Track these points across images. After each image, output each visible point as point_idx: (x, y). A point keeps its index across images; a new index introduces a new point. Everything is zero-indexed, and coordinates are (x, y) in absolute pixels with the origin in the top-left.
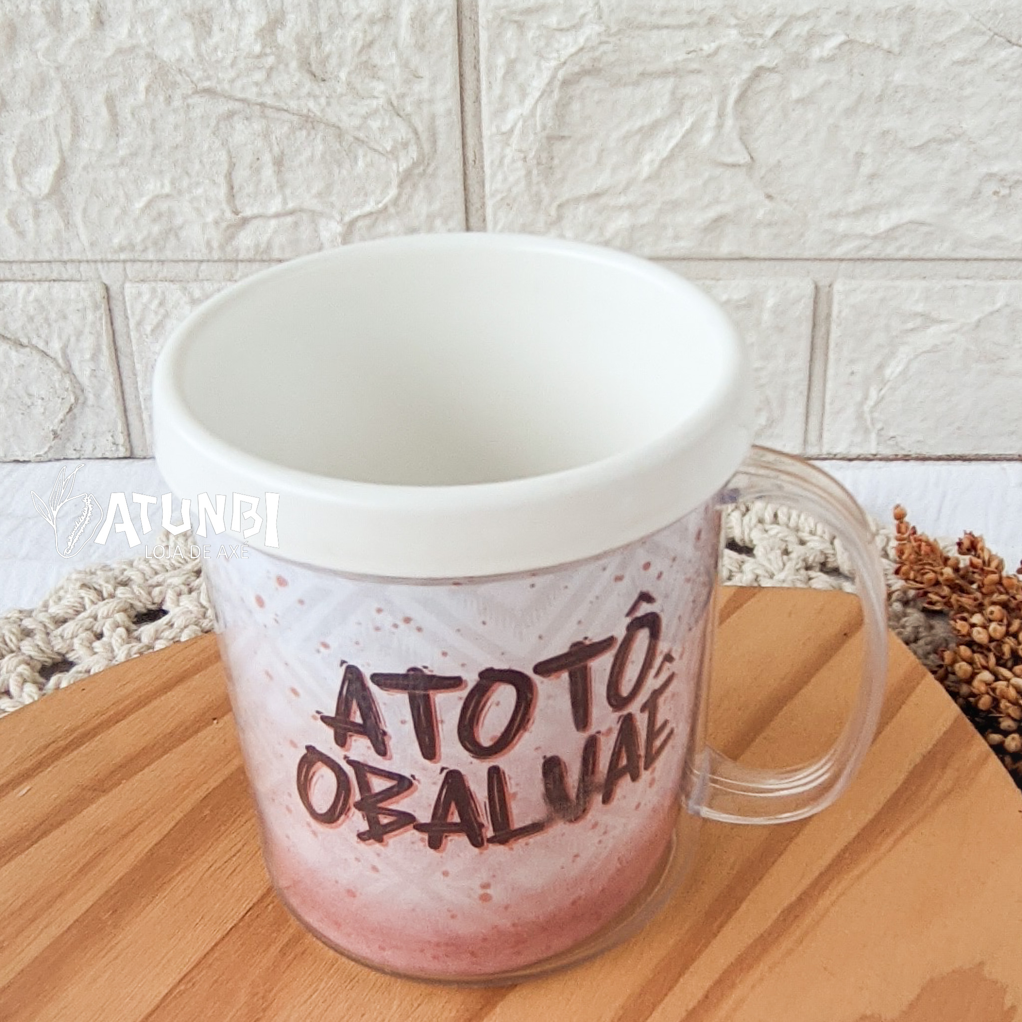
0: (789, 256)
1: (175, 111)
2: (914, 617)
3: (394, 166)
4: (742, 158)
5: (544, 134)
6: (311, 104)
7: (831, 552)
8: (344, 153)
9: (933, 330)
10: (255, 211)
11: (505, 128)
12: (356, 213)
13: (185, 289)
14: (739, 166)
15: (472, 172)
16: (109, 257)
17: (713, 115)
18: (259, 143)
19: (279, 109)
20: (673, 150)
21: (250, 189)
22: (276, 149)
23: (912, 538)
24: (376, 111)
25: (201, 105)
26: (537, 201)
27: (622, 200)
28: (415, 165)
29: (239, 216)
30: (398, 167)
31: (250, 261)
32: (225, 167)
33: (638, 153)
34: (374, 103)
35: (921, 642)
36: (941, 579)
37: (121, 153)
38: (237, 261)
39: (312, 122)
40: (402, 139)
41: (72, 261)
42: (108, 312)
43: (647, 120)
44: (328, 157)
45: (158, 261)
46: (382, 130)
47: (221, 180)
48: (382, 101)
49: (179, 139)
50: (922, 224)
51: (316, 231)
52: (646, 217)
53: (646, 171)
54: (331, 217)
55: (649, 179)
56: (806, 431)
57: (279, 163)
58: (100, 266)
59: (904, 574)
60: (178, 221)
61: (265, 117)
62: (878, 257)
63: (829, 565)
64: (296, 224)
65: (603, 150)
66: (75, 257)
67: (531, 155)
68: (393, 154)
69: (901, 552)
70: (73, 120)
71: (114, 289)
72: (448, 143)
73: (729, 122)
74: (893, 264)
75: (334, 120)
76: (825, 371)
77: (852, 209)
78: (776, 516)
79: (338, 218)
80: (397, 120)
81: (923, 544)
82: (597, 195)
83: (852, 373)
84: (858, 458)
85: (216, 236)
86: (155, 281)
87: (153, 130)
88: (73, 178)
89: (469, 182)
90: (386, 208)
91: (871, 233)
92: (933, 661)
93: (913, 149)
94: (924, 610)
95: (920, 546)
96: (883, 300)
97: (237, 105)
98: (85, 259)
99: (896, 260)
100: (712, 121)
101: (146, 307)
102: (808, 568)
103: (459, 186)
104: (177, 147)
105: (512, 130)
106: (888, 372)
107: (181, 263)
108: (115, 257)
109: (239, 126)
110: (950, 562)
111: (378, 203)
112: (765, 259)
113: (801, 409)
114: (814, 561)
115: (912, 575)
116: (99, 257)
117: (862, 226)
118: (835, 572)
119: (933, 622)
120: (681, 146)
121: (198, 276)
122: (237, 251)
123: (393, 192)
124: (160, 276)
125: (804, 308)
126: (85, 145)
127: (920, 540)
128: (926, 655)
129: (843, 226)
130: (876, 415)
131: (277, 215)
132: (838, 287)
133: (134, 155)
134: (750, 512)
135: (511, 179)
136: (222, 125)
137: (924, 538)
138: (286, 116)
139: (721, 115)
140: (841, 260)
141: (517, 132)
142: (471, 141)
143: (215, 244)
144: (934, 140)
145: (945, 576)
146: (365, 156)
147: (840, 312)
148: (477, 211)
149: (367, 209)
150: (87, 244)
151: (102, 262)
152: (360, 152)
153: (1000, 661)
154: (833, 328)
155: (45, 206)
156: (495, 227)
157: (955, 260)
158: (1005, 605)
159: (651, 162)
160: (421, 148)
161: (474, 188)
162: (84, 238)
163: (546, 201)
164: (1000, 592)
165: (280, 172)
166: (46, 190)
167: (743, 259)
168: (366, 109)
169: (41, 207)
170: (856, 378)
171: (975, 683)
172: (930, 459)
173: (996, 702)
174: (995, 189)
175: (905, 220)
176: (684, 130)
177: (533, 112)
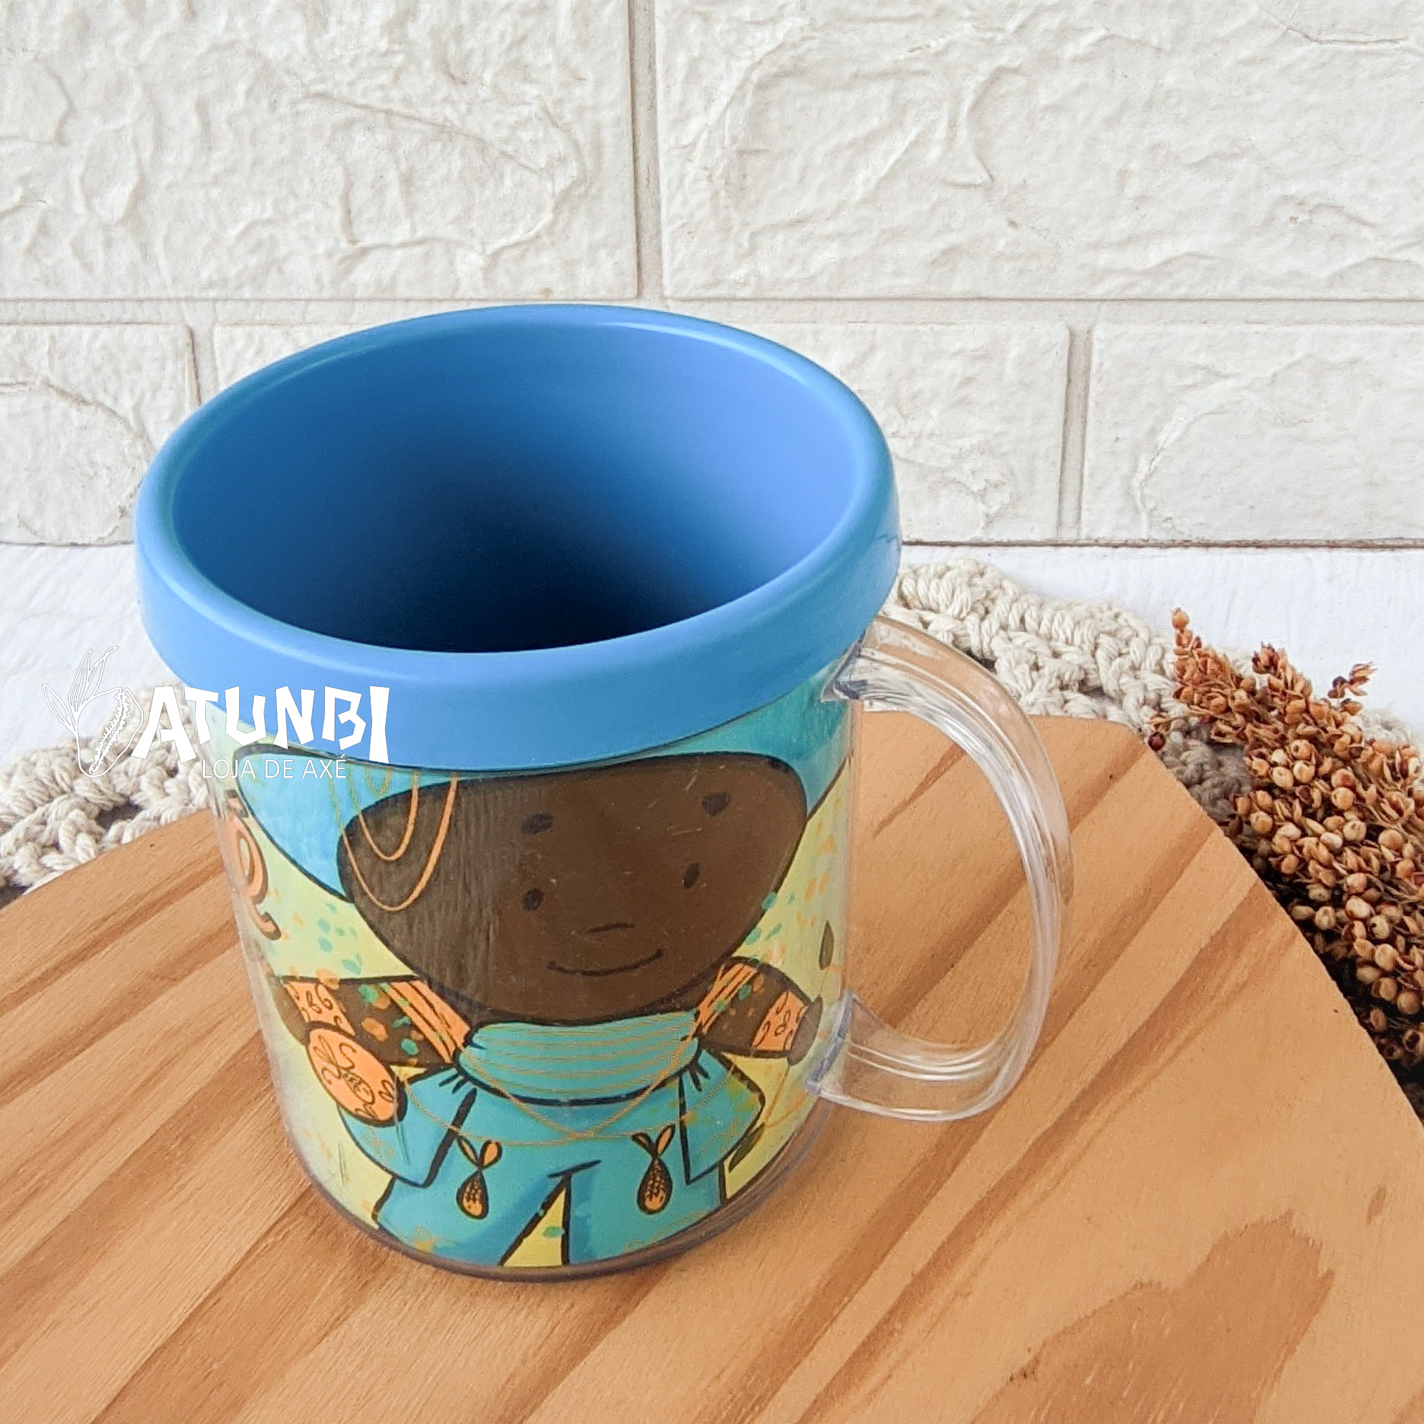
0: (1040, 295)
1: (281, 119)
2: (1198, 752)
3: (549, 186)
4: (980, 177)
5: (735, 148)
6: (448, 111)
7: (1094, 666)
8: (487, 171)
9: (1218, 386)
10: (377, 239)
11: (687, 140)
12: (502, 242)
13: (288, 334)
14: (975, 185)
15: (645, 194)
16: (196, 295)
17: (943, 125)
18: (383, 157)
19: (407, 118)
20: (892, 168)
21: (372, 213)
23: (1195, 652)
24: (528, 120)
25: (313, 112)
26: (726, 229)
27: (831, 227)
28: (575, 184)
29: (359, 245)
30: (554, 185)
31: (370, 300)
32: (341, 186)
33: (850, 170)
34: (526, 110)
35: (1208, 784)
36: (1231, 703)
37: (214, 169)
38: (354, 300)
39: (449, 133)
40: (559, 153)
41: (150, 300)
42: (192, 364)
43: (862, 130)
44: (468, 176)
45: (257, 300)
46: (534, 143)
47: (335, 202)
48: (534, 108)
49: (285, 153)
50: (1201, 256)
51: (451, 264)
52: (859, 247)
53: (860, 193)
54: (472, 248)
55: (865, 202)
56: (1060, 513)
57: (407, 181)
58: (183, 304)
59: (1186, 698)
60: (282, 251)
61: (392, 127)
62: (1151, 297)
63: (1092, 683)
64: (427, 257)
65: (806, 168)
66: (154, 295)
67: (718, 173)
68: (548, 172)
69: (1182, 671)
70: (156, 131)
71: (201, 333)
72: (617, 158)
73: (963, 134)
74: (1170, 304)
75: (476, 130)
76: (1083, 436)
77: (1114, 238)
78: (1022, 620)
79: (478, 248)
80: (552, 130)
81: (1209, 661)
82: (799, 221)
83: (1117, 439)
84: (1125, 545)
85: (327, 270)
86: (252, 324)
87: (253, 143)
88: (155, 198)
89: (642, 205)
90: (538, 236)
91: (1140, 268)
92: (1222, 809)
93: (1189, 166)
94: (1210, 743)
95: (1205, 664)
96: (1153, 351)
97: (358, 113)
98: (165, 296)
99: (1172, 300)
100: (941, 132)
102: (1063, 687)
103: (630, 210)
104: (282, 162)
105: (694, 144)
106: (1161, 438)
107: (284, 304)
108: (203, 295)
109: (359, 137)
110: (1242, 684)
111: (528, 230)
112: (1007, 300)
113: (1054, 484)
114: (1070, 678)
115: (1196, 700)
116: (182, 295)
117: (1128, 258)
118: (1097, 692)
119: (1221, 758)
120: (904, 162)
121: (304, 319)
122: (354, 286)
123: (547, 217)
124: (258, 318)
125: (1056, 361)
126: (169, 159)
127: (1206, 655)
128: (1214, 802)
129: (1103, 259)
130: (1147, 491)
131: (403, 245)
132: (1098, 333)
133: (231, 170)
134: (988, 616)
135: (694, 202)
136: (339, 137)
137: (1210, 653)
138: (417, 125)
139: (952, 125)
140: (1102, 301)
141: (701, 144)
142: (644, 156)
143: (326, 279)
144: (1216, 155)
145: (1237, 701)
146: (513, 175)
147: (1101, 365)
148: (652, 238)
149: (515, 238)
150: (169, 281)
151: (187, 299)
152: (508, 168)
153: (1308, 812)
154: (1093, 383)
155: (118, 233)
156: (673, 259)
157: (1244, 300)
158: (1312, 739)
159: (867, 181)
160: (582, 164)
161: (647, 212)
162: (166, 274)
163: (734, 230)
164: (1307, 723)
165: (408, 193)
166: (120, 213)
167: (980, 299)
168: (515, 118)
169: (114, 235)
170: (1122, 446)
171: (1277, 839)
172: (1215, 545)
173: (1303, 864)
174: (1292, 213)
175: (1182, 251)
176: (907, 142)
177: (720, 121)
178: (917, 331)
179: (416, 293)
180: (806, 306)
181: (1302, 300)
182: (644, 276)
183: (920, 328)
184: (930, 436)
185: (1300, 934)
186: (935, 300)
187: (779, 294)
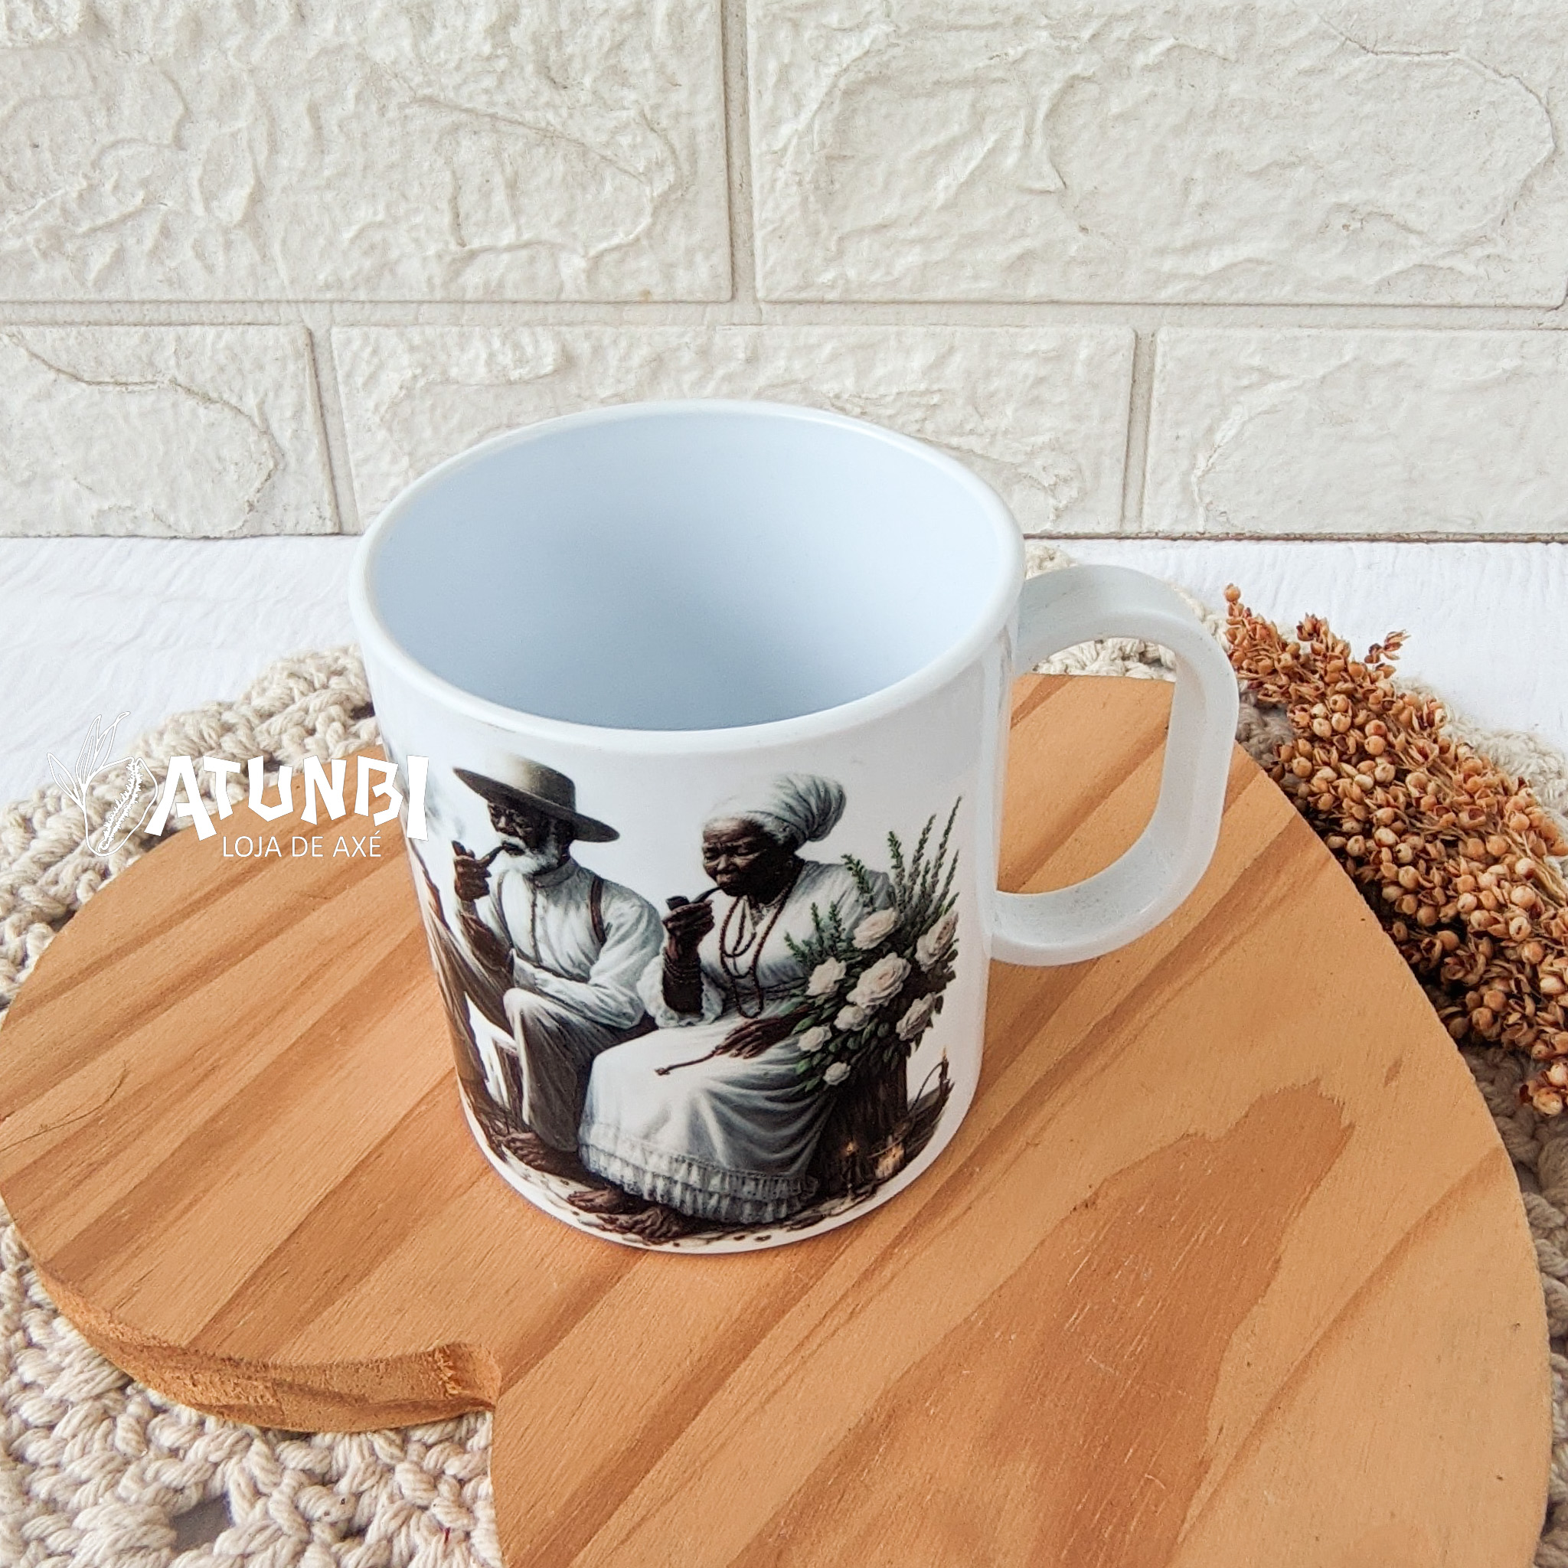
0: (1108, 300)
1: (390, 123)
3: (648, 190)
4: (1053, 183)
5: (823, 153)
6: (550, 116)
8: (589, 175)
9: (1271, 387)
10: (486, 242)
11: (778, 146)
12: (604, 245)
13: (403, 334)
14: (1049, 192)
15: (738, 199)
16: (314, 296)
17: (1020, 133)
18: (489, 162)
19: (511, 122)
20: (972, 173)
21: (479, 216)
22: (509, 170)
23: (1246, 620)
24: (627, 125)
25: (421, 117)
26: (814, 233)
27: (913, 232)
28: (672, 188)
29: (467, 248)
30: (652, 189)
31: (478, 302)
32: (449, 191)
33: (931, 177)
34: (624, 114)
35: (1255, 740)
36: (1278, 666)
37: (327, 173)
38: (464, 302)
39: (551, 138)
40: (657, 158)
41: (270, 302)
42: (312, 362)
43: (943, 137)
44: (569, 178)
45: (371, 302)
46: (633, 147)
47: (444, 205)
48: (633, 113)
49: (395, 157)
50: (1259, 262)
51: (556, 266)
52: (940, 252)
53: (941, 198)
54: (574, 251)
55: (945, 207)
56: (1123, 506)
57: (512, 186)
58: (302, 307)
59: (1236, 662)
60: (394, 254)
61: (497, 131)
62: (1213, 300)
63: (1151, 654)
64: (532, 260)
66: (275, 296)
67: (808, 178)
68: (647, 176)
69: (1233, 637)
70: (270, 134)
71: (319, 335)
72: (711, 164)
73: (1038, 142)
74: (1227, 309)
75: (578, 135)
76: (1146, 435)
77: (1179, 244)
79: (581, 251)
80: (652, 136)
81: (1259, 627)
82: (885, 226)
83: (1178, 437)
84: (1183, 537)
85: (438, 272)
86: (368, 323)
87: (365, 148)
88: (271, 202)
89: (735, 210)
90: (637, 240)
91: (1202, 273)
92: (1267, 759)
93: (1251, 174)
94: (1259, 704)
95: (1255, 631)
96: (1213, 353)
97: (464, 117)
98: (284, 298)
99: (1230, 305)
100: (1018, 140)
101: (356, 356)
102: (1125, 658)
103: (724, 214)
104: (392, 166)
105: (785, 149)
106: (1218, 437)
107: (397, 305)
108: (321, 297)
109: (465, 143)
110: (1289, 648)
111: (627, 234)
112: (1079, 303)
113: (1118, 479)
114: (1131, 650)
115: (1245, 663)
116: (301, 298)
117: (1192, 264)
118: (1156, 662)
119: (1268, 718)
120: (982, 170)
121: (417, 319)
122: (464, 289)
123: (645, 221)
124: (373, 319)
125: (1121, 362)
126: (284, 162)
127: (1256, 623)
128: (1260, 753)
129: (1168, 264)
130: (1205, 486)
131: (510, 248)
132: (1163, 336)
133: (343, 174)
135: (785, 207)
136: (446, 141)
137: (1259, 621)
138: (521, 130)
139: (1028, 133)
140: (1168, 304)
141: (791, 150)
142: (737, 161)
143: (437, 281)
144: (1276, 163)
145: (1283, 663)
146: (613, 179)
147: (1164, 366)
148: (745, 242)
149: (615, 241)
150: (286, 283)
151: (305, 301)
152: (608, 173)
153: (1343, 757)
154: (1156, 385)
155: (237, 235)
156: (765, 263)
157: (1298, 305)
158: (1350, 695)
159: (947, 188)
160: (678, 168)
161: (741, 218)
162: (284, 274)
163: (824, 233)
164: (1346, 681)
165: (513, 196)
166: (238, 216)
167: (1053, 302)
168: (614, 123)
169: (233, 237)
170: (1182, 444)
171: (1315, 781)
172: (1266, 538)
173: (1338, 802)
174: (1344, 221)
175: (1241, 258)
176: (985, 149)
177: (809, 128)
178: (993, 333)
179: (523, 296)
180: (891, 309)
181: (1352, 305)
182: (737, 279)
183: (998, 330)
184: (1006, 432)
185: (1333, 857)
186: (1010, 303)
187: (865, 298)
